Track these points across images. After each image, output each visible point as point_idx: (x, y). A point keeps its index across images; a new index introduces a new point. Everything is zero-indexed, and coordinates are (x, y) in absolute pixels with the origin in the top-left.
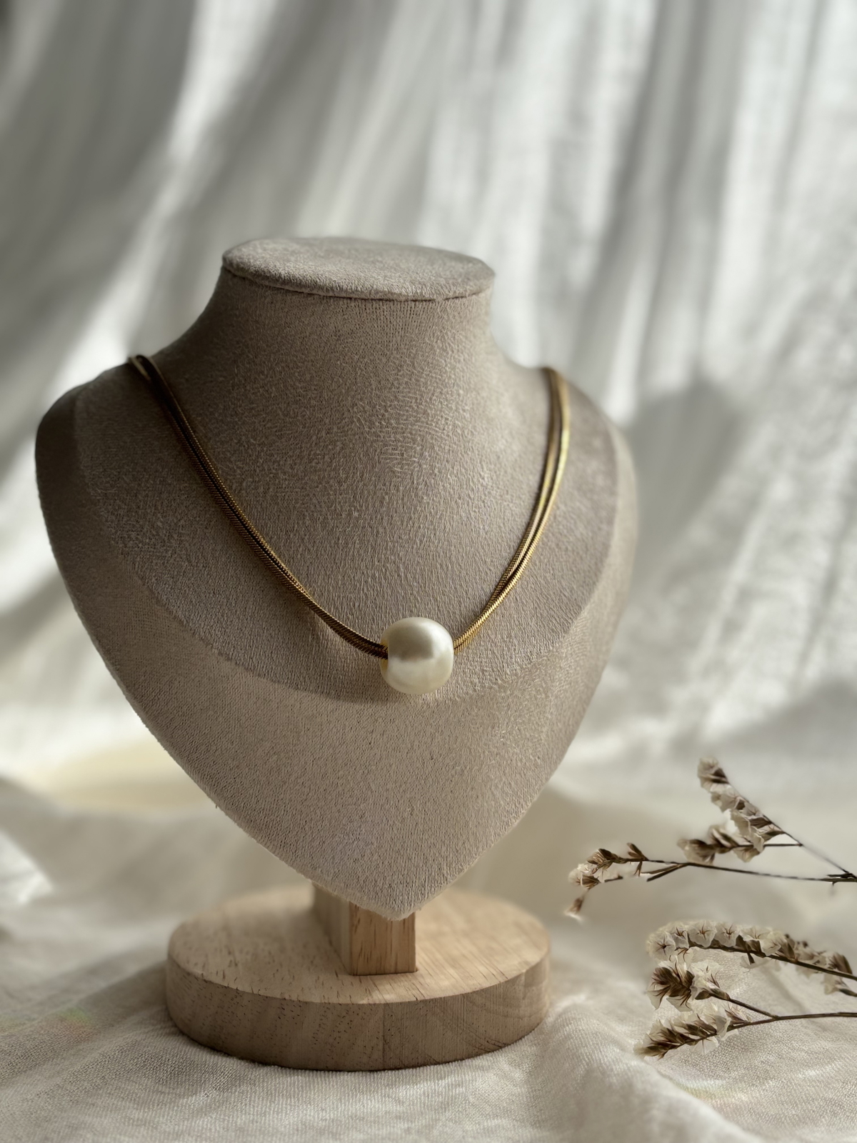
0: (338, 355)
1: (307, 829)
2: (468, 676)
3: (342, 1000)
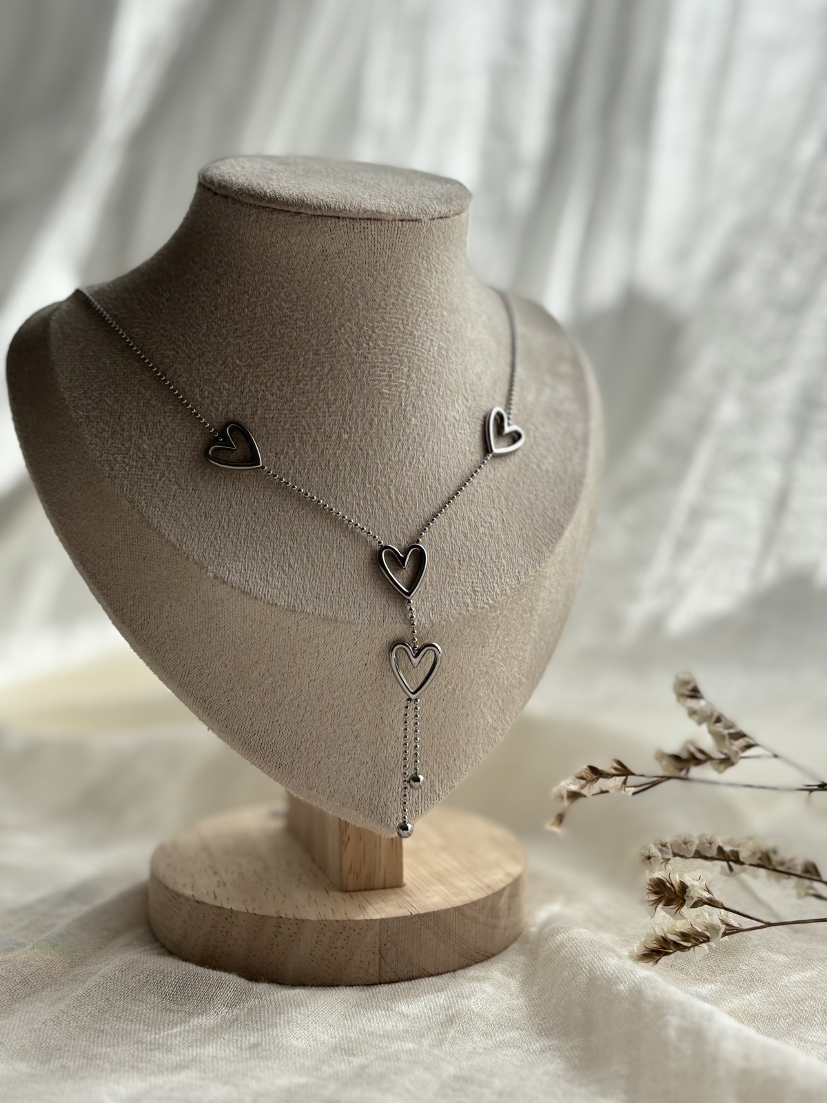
0: (325, 274)
1: (302, 750)
2: (461, 596)
3: (339, 917)
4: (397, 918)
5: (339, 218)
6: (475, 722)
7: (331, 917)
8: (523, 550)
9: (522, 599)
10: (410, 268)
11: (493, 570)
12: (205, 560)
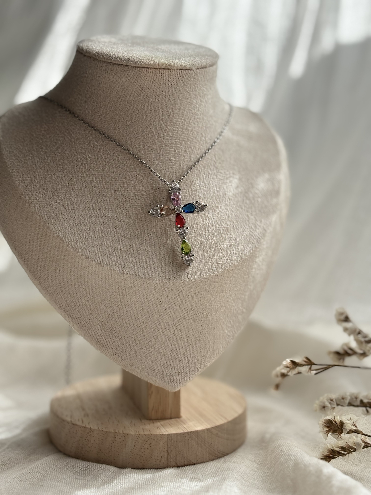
1: (127, 345)
2: (211, 266)
3: (146, 433)
4: (176, 434)
5: (148, 68)
6: (218, 332)
7: (142, 433)
8: (244, 242)
9: (243, 268)
10: (186, 94)
11: (228, 253)
12: (77, 246)
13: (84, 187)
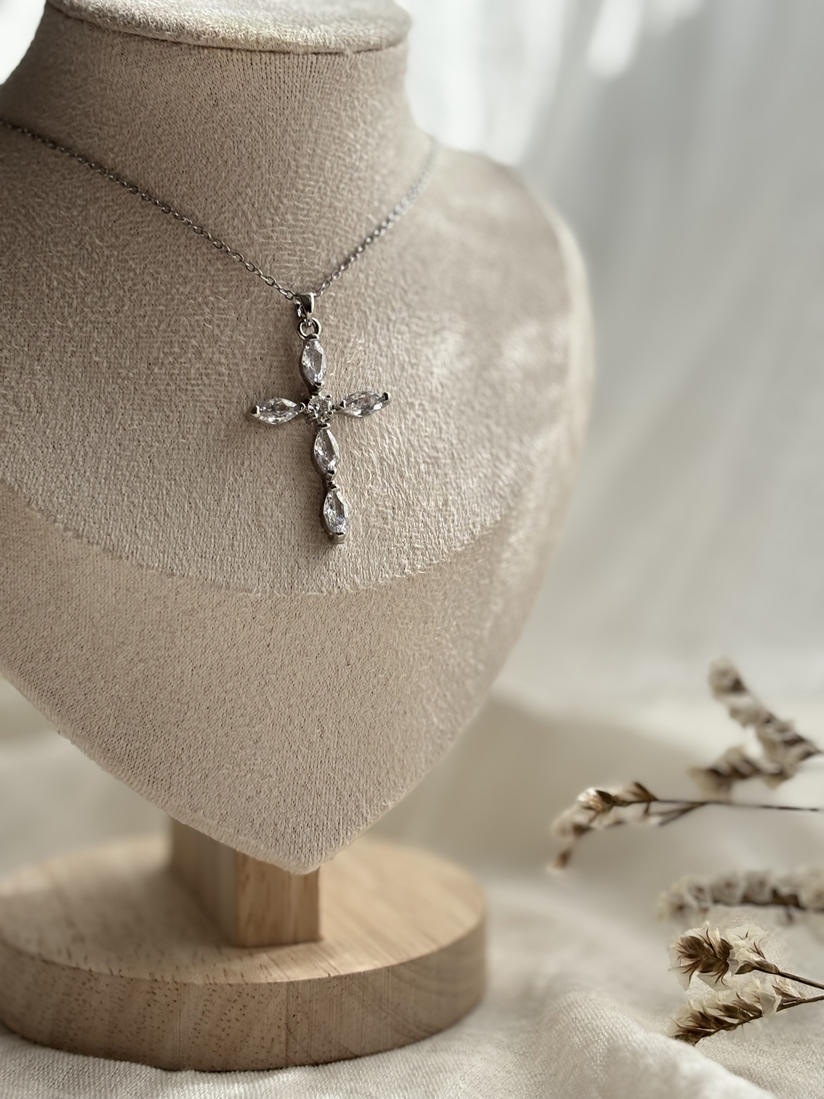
1: (184, 759)
2: (396, 556)
3: (232, 981)
4: (309, 981)
5: (231, 50)
6: (415, 722)
7: (222, 980)
8: (479, 495)
9: (476, 560)
10: (329, 117)
11: (439, 522)
12: (53, 506)
13: (69, 354)
